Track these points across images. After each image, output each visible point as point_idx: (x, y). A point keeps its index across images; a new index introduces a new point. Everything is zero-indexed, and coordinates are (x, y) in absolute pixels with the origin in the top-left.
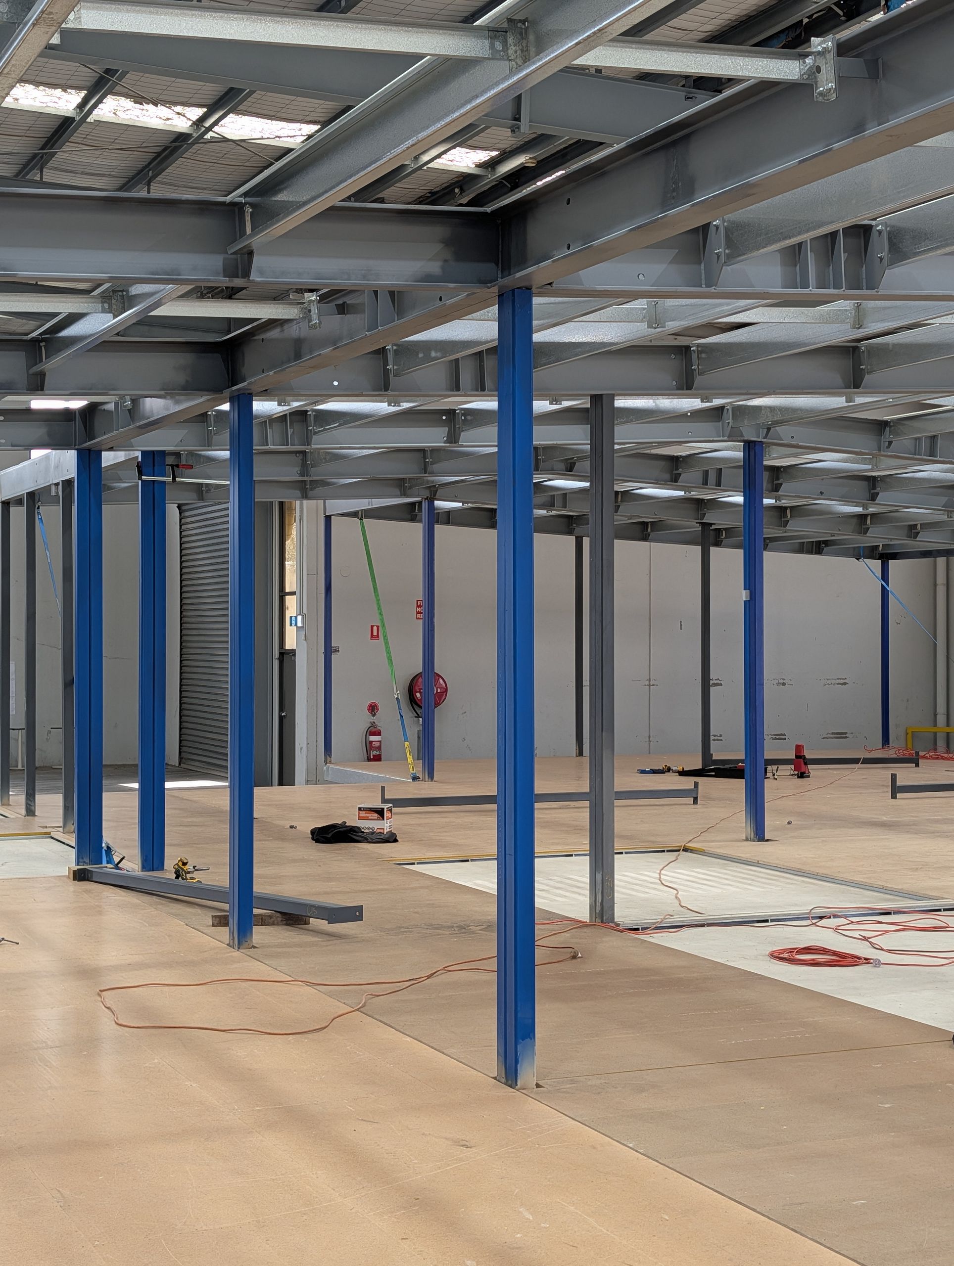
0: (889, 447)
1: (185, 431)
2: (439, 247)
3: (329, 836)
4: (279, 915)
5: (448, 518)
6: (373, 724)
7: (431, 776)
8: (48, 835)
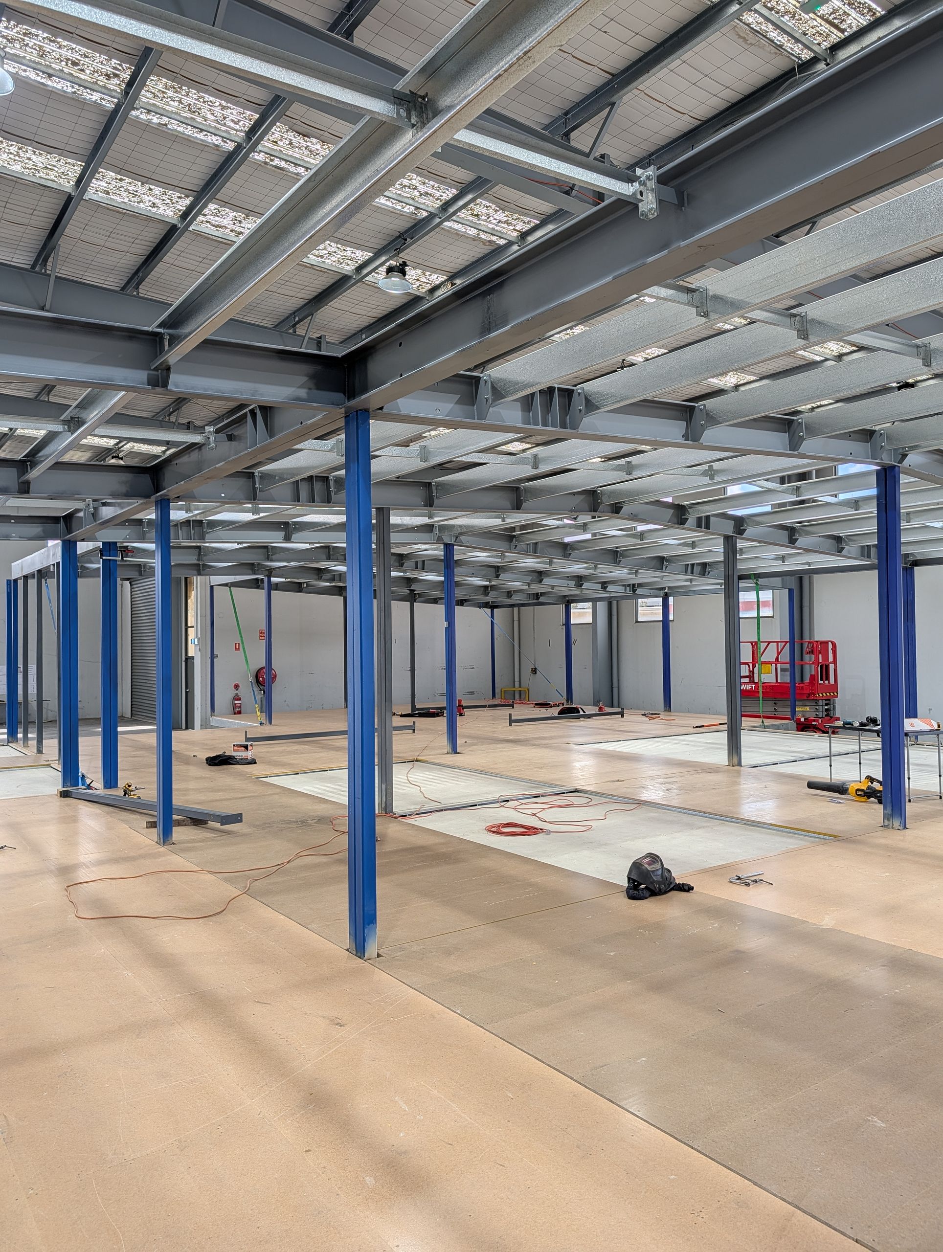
0: (515, 548)
1: (128, 531)
2: (305, 379)
3: (217, 762)
4: (189, 819)
5: (277, 587)
6: (237, 695)
7: (270, 723)
8: (49, 766)
